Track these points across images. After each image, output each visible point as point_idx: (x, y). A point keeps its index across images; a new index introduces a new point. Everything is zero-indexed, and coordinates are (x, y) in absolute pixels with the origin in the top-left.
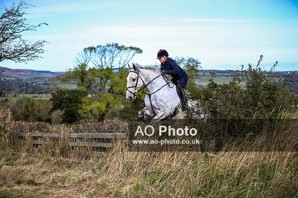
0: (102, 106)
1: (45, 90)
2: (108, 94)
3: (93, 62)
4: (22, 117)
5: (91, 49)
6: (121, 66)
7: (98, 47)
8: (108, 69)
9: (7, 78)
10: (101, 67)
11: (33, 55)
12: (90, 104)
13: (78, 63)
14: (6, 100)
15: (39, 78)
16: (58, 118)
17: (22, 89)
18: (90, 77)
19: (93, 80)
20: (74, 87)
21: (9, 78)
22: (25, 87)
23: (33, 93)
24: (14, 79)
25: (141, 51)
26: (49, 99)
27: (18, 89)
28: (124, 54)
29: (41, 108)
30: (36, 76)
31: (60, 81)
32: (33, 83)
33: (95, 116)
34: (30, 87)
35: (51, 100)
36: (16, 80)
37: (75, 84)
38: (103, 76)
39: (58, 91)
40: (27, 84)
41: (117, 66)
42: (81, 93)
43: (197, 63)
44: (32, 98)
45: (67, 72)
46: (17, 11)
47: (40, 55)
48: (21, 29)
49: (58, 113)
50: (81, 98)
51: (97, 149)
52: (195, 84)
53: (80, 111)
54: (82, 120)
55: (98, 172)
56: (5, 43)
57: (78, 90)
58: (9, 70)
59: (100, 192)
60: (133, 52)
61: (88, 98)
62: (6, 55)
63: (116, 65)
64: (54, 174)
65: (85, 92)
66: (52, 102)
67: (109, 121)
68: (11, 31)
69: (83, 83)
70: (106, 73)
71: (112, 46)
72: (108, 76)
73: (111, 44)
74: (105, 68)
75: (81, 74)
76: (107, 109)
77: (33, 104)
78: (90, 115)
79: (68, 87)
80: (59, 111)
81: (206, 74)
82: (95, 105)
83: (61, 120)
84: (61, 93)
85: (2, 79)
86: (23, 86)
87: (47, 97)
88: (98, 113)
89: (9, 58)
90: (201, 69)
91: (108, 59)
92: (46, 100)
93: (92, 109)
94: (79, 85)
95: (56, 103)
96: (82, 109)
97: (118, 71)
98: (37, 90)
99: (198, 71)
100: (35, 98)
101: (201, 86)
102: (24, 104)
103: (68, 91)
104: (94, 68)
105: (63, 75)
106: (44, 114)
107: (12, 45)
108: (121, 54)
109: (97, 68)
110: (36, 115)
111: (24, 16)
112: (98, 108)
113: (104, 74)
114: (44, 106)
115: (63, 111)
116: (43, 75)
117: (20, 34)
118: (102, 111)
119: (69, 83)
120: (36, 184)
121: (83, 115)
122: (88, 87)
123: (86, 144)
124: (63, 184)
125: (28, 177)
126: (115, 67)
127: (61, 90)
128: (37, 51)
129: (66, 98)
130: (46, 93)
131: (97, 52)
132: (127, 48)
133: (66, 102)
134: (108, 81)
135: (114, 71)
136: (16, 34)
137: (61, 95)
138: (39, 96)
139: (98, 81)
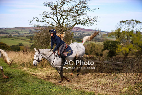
0: (127, 49)
2: (131, 44)
3: (124, 28)
4: (89, 52)
5: (124, 22)
6: (137, 31)
7: (127, 21)
8: (131, 32)
9: (84, 33)
11: (92, 23)
12: (121, 48)
13: (117, 28)
19: (123, 36)
20: (114, 39)
23: (95, 41)
24: (87, 34)
26: (102, 44)
28: (139, 25)
29: (98, 48)
31: (107, 36)
33: (123, 54)
38: (128, 35)
39: (107, 41)
41: (135, 31)
46: (85, 2)
47: (95, 23)
49: (106, 52)
50: (117, 45)
53: (116, 51)
57: (116, 41)
59: (113, 90)
61: (121, 45)
62: (79, 22)
64: (94, 80)
65: (119, 42)
66: (104, 46)
69: (119, 38)
70: (130, 34)
71: (134, 21)
74: (129, 31)
75: (118, 33)
77: (95, 46)
78: (121, 54)
79: (112, 39)
80: (106, 50)
83: (107, 55)
88: (125, 53)
89: (80, 24)
91: (131, 27)
93: (122, 51)
94: (117, 39)
97: (135, 33)
98: (97, 40)
100: (96, 44)
103: (111, 41)
104: (124, 31)
105: (109, 33)
106: (99, 52)
107: (82, 18)
108: (137, 25)
109: (126, 31)
110: (96, 52)
111: (88, 4)
112: (125, 50)
114: (100, 48)
115: (109, 50)
117: (86, 13)
119: (112, 37)
121: (118, 53)
122: (121, 40)
129: (110, 44)
130: (101, 41)
131: (126, 23)
132: (140, 22)
133: (110, 46)
134: (131, 38)
136: (84, 13)
137: (108, 43)
138: (98, 43)
139: (126, 37)
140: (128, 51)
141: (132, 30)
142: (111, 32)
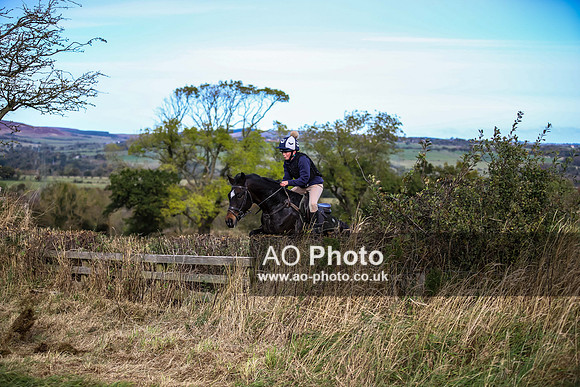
0: (207, 202)
1: (97, 169)
2: (221, 180)
3: (193, 117)
4: (52, 220)
5: (190, 91)
6: (247, 126)
7: (202, 87)
8: (221, 130)
9: (24, 145)
10: (208, 126)
11: (76, 101)
12: (184, 198)
13: (164, 118)
14: (22, 187)
15: (86, 145)
16: (121, 224)
17: (53, 167)
18: (185, 145)
19: (191, 151)
20: (154, 164)
21: (28, 145)
22: (58, 163)
23: (75, 175)
24: (37, 146)
25: (286, 98)
26: (104, 186)
27: (44, 166)
28: (253, 102)
29: (89, 203)
30: (81, 142)
31: (126, 153)
32: (75, 155)
33: (193, 221)
34: (69, 162)
35: (109, 188)
36: (41, 149)
37: (156, 158)
38: (211, 145)
39: (123, 172)
40: (63, 156)
41: (239, 126)
42: (168, 175)
43: (396, 123)
44: (72, 184)
45: (141, 135)
46: (47, 13)
47: (90, 100)
48: (54, 48)
49: (122, 215)
50: (168, 186)
51: (197, 286)
52: (389, 165)
53: (164, 212)
54: (168, 230)
55: (197, 331)
56: (21, 76)
57: (162, 169)
58: (29, 128)
59: (199, 370)
60: (270, 98)
61: (181, 187)
62: (23, 98)
63: (237, 123)
64: (112, 333)
65: (176, 175)
66: (111, 192)
67: (220, 232)
68: (33, 52)
69: (171, 156)
70: (217, 139)
71: (231, 86)
72: (220, 145)
73: (229, 83)
74: (215, 128)
75: (168, 139)
76: (217, 210)
77: (74, 196)
78: (184, 220)
79: (142, 164)
80: (123, 210)
81: (412, 145)
82: (194, 201)
83: (126, 227)
84: (129, 174)
85: (15, 146)
86: (55, 160)
87: (101, 183)
88: (199, 217)
89: (30, 105)
90: (402, 135)
91: (221, 111)
92: (98, 189)
93: (188, 209)
94: (164, 161)
95: (119, 196)
96: (168, 207)
97: (240, 134)
98: (82, 169)
99: (396, 139)
100: (78, 185)
101: (402, 169)
102: (55, 196)
103: (143, 171)
104: (194, 129)
105: (132, 141)
106: (94, 215)
107: (34, 79)
108: (247, 101)
109: (199, 129)
110: (80, 218)
111: (60, 24)
112: (200, 207)
113: (214, 141)
114: (95, 201)
115: (133, 210)
116: (94, 139)
117: (52, 58)
118: (207, 212)
119: (144, 156)
120: (76, 352)
121: (169, 219)
122: (182, 165)
123: (176, 276)
124: (128, 352)
125: (61, 338)
126: (236, 128)
127: (128, 170)
128: (84, 92)
129: (138, 185)
130: (99, 175)
131: (201, 98)
132: (259, 91)
133: (137, 194)
134: (221, 154)
135: (233, 135)
136: (43, 58)
137: (128, 180)
138: (86, 181)
139: (201, 153)
140: (211, 208)
141: (224, 124)
142: (138, 133)
